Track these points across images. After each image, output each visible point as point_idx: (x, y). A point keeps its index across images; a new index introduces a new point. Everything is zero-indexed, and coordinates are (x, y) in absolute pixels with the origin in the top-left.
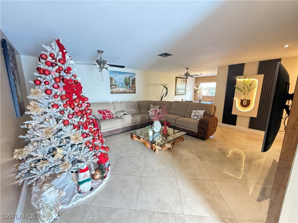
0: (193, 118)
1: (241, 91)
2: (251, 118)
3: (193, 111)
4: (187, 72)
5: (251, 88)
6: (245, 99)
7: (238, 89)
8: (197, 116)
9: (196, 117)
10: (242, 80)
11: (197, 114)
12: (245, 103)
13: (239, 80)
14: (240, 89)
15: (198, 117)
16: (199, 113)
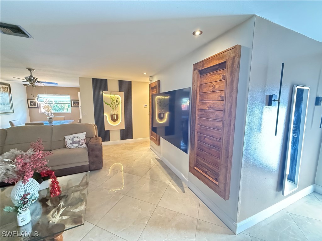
0: (72, 146)
1: (110, 106)
2: (121, 130)
3: (67, 137)
4: (31, 76)
5: (118, 103)
6: (114, 114)
7: (108, 104)
8: (78, 142)
9: (76, 145)
10: (109, 95)
11: (75, 140)
12: (115, 117)
13: (106, 95)
14: (109, 105)
15: (79, 144)
16: (79, 138)
